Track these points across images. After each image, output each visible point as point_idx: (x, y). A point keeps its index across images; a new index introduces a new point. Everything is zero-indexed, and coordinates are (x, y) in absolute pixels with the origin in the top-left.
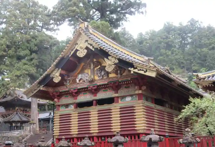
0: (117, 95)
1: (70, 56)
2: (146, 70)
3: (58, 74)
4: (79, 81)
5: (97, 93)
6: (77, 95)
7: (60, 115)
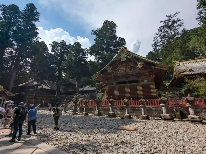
1: (117, 60)
2: (162, 67)
3: (110, 69)
6: (117, 79)
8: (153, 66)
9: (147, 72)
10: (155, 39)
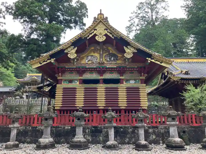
0: (122, 78)
1: (88, 38)
2: (162, 62)
3: (73, 52)
4: (88, 61)
5: (103, 74)
6: (82, 73)
7: (63, 89)
8: (150, 59)
9: (136, 67)
10: (131, 19)
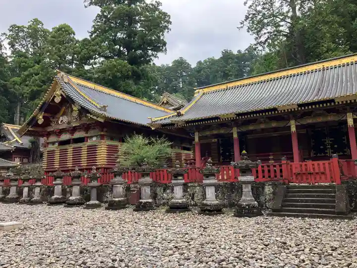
0: (87, 135)
1: (50, 102)
3: (41, 117)
4: (61, 122)
5: (74, 133)
6: (60, 134)
7: (48, 152)
